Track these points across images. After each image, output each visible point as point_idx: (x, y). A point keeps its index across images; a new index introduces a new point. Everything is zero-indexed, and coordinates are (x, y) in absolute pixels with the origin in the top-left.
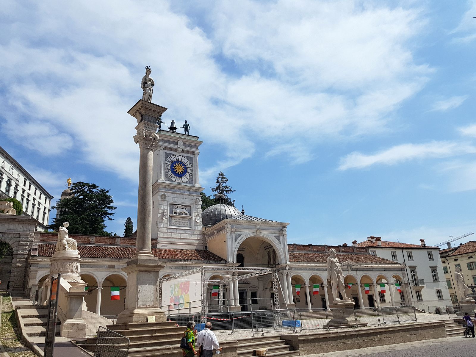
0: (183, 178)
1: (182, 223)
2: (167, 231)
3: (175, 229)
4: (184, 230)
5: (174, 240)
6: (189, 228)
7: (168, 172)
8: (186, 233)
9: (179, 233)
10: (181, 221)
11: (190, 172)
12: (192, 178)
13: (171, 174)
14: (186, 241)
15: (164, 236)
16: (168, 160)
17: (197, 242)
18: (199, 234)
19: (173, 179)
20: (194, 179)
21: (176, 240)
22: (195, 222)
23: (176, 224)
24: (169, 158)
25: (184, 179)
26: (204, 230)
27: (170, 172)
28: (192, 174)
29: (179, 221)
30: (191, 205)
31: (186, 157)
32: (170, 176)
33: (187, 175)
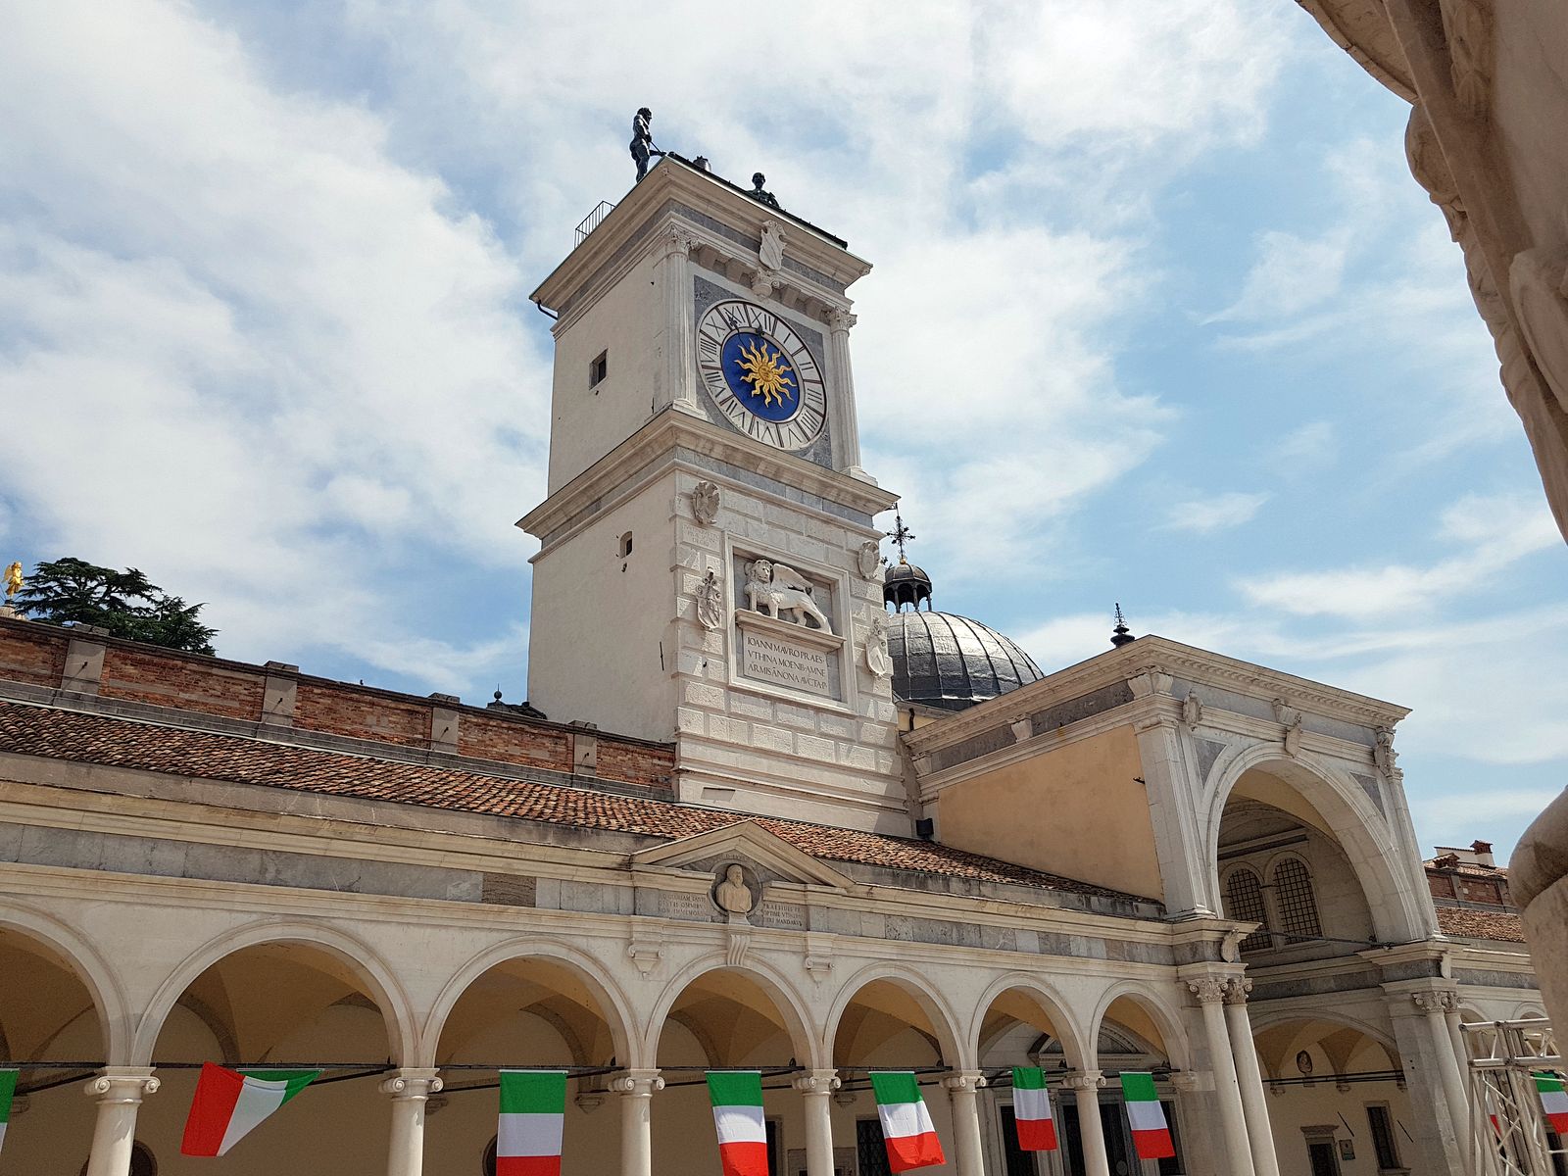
0: (784, 431)
1: (795, 671)
2: (728, 705)
3: (765, 697)
4: (812, 712)
5: (764, 765)
6: (833, 705)
7: (712, 379)
8: (825, 729)
9: (790, 728)
10: (792, 658)
11: (813, 405)
12: (827, 439)
13: (728, 393)
14: (827, 778)
15: (713, 735)
16: (708, 320)
17: (880, 788)
18: (881, 742)
19: (737, 422)
20: (834, 444)
21: (779, 768)
22: (862, 676)
23: (767, 670)
24: (716, 307)
25: (792, 435)
26: (905, 727)
27: (723, 383)
28: (824, 416)
29: (783, 657)
30: (835, 576)
31: (795, 329)
32: (722, 403)
33: (801, 414)
